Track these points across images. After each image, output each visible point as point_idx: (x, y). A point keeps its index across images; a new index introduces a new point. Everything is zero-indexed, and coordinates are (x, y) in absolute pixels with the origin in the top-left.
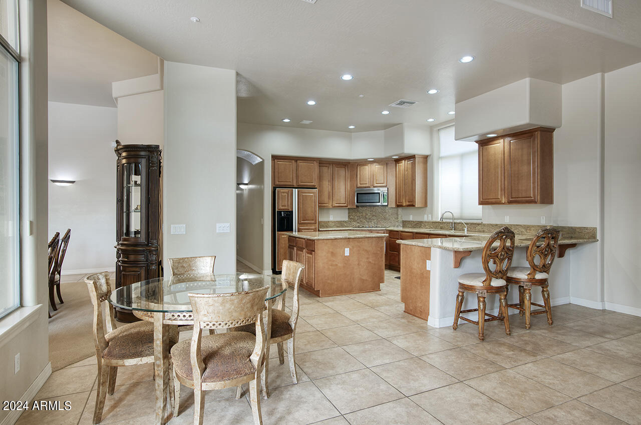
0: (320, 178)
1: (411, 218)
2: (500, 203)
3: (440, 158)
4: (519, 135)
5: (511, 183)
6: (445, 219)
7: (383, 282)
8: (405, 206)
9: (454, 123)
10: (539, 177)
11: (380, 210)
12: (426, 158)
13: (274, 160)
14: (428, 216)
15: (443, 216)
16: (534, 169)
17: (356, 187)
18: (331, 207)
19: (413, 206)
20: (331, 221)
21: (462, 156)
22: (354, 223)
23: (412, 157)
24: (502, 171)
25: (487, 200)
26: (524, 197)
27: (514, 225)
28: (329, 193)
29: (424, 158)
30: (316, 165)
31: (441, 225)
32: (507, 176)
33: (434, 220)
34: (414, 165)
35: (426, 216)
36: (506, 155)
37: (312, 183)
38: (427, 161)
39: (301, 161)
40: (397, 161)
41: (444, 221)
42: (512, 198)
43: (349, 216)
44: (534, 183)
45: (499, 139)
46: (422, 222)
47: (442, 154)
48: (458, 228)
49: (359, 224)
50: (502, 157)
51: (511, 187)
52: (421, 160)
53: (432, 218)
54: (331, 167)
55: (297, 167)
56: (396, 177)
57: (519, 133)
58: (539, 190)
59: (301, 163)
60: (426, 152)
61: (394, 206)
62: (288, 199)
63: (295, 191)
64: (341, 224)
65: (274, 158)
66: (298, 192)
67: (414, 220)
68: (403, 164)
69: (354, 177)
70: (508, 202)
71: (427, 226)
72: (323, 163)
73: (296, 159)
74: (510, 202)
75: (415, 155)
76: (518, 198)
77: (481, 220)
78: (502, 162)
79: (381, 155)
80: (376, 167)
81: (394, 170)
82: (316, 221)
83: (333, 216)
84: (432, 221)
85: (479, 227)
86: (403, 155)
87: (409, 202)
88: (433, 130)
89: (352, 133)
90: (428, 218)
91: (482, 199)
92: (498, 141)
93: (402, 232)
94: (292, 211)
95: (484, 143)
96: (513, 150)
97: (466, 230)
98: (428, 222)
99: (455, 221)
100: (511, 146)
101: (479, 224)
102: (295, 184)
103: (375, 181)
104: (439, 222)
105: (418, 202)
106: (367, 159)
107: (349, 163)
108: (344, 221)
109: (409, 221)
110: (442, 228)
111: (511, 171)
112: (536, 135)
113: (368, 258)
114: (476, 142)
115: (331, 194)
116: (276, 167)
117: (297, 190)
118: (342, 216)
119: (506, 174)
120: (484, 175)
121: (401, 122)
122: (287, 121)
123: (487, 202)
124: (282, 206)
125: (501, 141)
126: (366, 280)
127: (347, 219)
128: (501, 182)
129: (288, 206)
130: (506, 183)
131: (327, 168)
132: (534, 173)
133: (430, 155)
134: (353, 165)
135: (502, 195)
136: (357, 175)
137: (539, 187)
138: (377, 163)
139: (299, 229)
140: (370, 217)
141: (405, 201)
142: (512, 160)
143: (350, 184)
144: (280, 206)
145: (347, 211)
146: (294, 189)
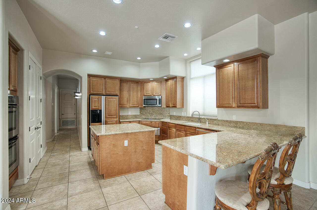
0: (121, 90)
1: (175, 114)
2: (231, 107)
3: (191, 79)
4: (245, 60)
5: (240, 94)
6: (194, 115)
7: (154, 162)
8: (171, 107)
9: (201, 57)
10: (261, 90)
11: (157, 109)
12: (183, 78)
13: (90, 78)
14: (184, 113)
15: (193, 113)
16: (257, 84)
17: (143, 95)
18: (129, 107)
19: (175, 107)
20: (130, 115)
21: (204, 77)
22: (143, 116)
23: (174, 78)
24: (233, 85)
25: (223, 105)
26: (250, 104)
27: (239, 122)
28: (127, 98)
29: (182, 78)
30: (118, 82)
31: (192, 119)
32: (236, 89)
33: (188, 115)
34: (176, 82)
35: (183, 113)
36: (236, 74)
37: (115, 92)
38: (183, 80)
39: (108, 79)
40: (167, 80)
41: (194, 116)
42: (240, 104)
43: (140, 112)
44: (257, 93)
45: (230, 64)
46: (181, 116)
47: (192, 77)
48: (202, 122)
49: (146, 117)
50: (233, 76)
51: (240, 96)
52: (180, 79)
53: (186, 113)
54: (129, 83)
55: (105, 82)
56: (166, 89)
57: (245, 59)
58: (261, 98)
59: (108, 80)
60: (183, 75)
61: (165, 107)
62: (98, 102)
63: (103, 98)
64: (135, 116)
65: (89, 76)
66: (105, 98)
67: (177, 115)
68: (170, 82)
69: (142, 89)
70: (237, 107)
71: (184, 119)
72: (122, 81)
73: (105, 77)
74: (238, 107)
75: (176, 77)
76: (244, 104)
77: (217, 117)
78: (233, 79)
79: (157, 76)
80: (155, 84)
81: (165, 85)
82: (117, 116)
83: (131, 112)
84: (186, 116)
85: (215, 122)
86: (170, 76)
87: (173, 105)
88: (187, 62)
89: (141, 63)
90: (184, 114)
91: (219, 104)
92: (230, 65)
93: (169, 123)
94: (102, 110)
95: (220, 67)
96: (240, 70)
97: (207, 123)
98: (184, 117)
99: (201, 117)
100: (240, 68)
101: (215, 120)
102: (104, 93)
103: (154, 92)
104: (190, 117)
105: (178, 104)
106: (149, 79)
107: (140, 81)
108: (137, 115)
109: (174, 116)
110: (192, 121)
111: (239, 85)
112: (258, 59)
113: (142, 147)
114: (215, 66)
115: (129, 99)
116: (91, 82)
117: (104, 96)
118: (136, 112)
119: (236, 88)
120: (220, 88)
121: (168, 56)
122: (95, 51)
123: (222, 106)
124: (94, 107)
125: (232, 65)
126: (142, 162)
127: (139, 114)
128: (232, 93)
129: (98, 106)
130: (236, 93)
131: (126, 83)
132: (257, 87)
133: (185, 77)
134: (142, 82)
135: (232, 102)
136: (144, 88)
137: (261, 97)
138: (156, 81)
139: (106, 121)
140: (152, 113)
141: (171, 104)
142: (240, 78)
143: (140, 94)
144: (93, 107)
145: (139, 109)
146: (102, 96)
